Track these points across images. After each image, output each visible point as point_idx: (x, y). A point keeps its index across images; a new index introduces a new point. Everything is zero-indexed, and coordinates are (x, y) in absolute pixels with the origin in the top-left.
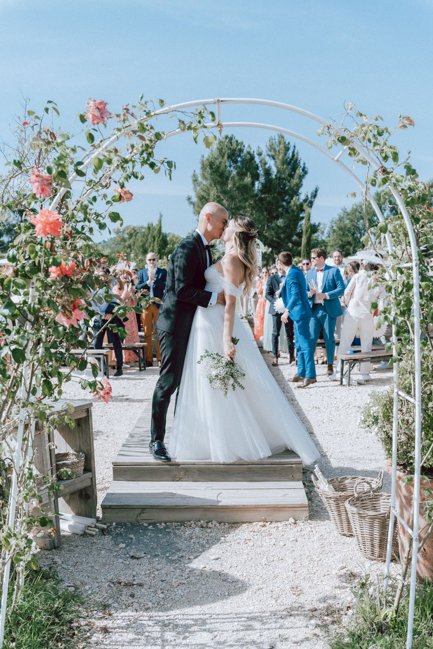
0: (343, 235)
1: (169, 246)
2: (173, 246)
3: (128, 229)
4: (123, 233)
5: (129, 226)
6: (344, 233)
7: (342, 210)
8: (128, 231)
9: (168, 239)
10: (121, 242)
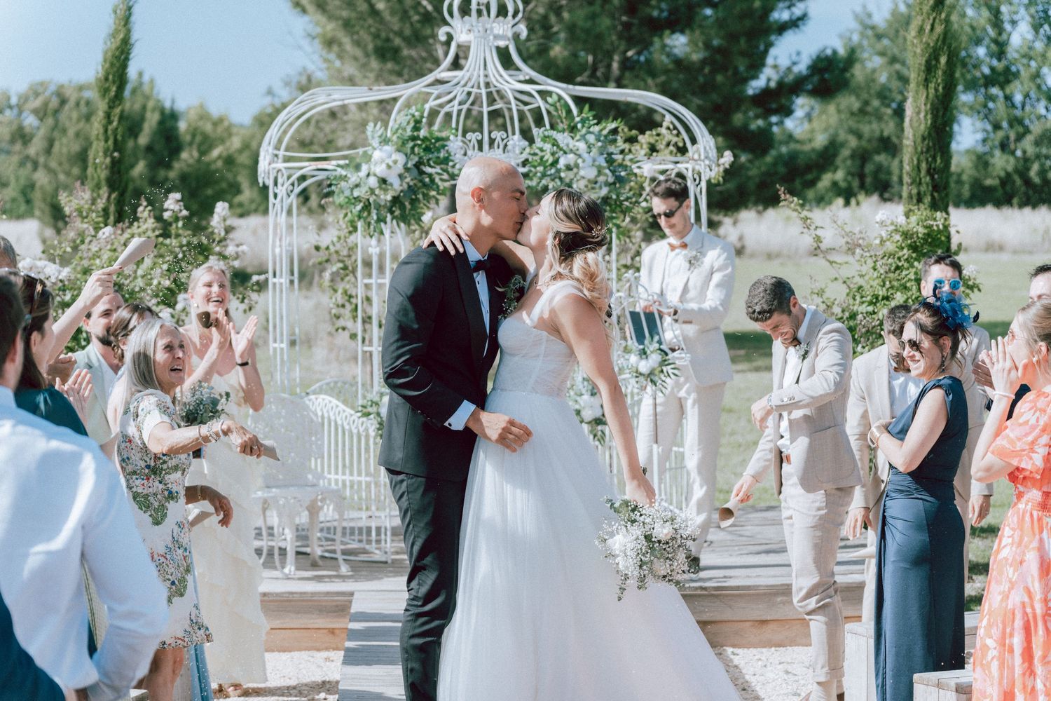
0: (862, 111)
1: (184, 155)
2: (203, 153)
3: (37, 94)
4: (20, 112)
5: (42, 84)
6: (866, 103)
7: (856, 17)
8: (37, 103)
9: (182, 126)
10: (13, 141)
